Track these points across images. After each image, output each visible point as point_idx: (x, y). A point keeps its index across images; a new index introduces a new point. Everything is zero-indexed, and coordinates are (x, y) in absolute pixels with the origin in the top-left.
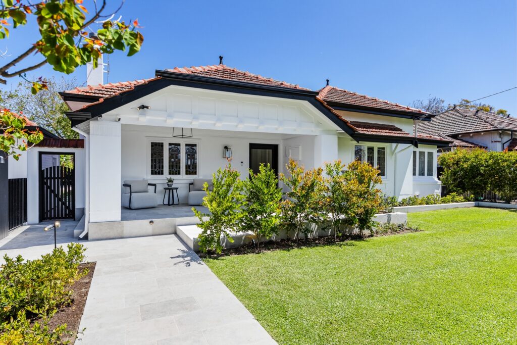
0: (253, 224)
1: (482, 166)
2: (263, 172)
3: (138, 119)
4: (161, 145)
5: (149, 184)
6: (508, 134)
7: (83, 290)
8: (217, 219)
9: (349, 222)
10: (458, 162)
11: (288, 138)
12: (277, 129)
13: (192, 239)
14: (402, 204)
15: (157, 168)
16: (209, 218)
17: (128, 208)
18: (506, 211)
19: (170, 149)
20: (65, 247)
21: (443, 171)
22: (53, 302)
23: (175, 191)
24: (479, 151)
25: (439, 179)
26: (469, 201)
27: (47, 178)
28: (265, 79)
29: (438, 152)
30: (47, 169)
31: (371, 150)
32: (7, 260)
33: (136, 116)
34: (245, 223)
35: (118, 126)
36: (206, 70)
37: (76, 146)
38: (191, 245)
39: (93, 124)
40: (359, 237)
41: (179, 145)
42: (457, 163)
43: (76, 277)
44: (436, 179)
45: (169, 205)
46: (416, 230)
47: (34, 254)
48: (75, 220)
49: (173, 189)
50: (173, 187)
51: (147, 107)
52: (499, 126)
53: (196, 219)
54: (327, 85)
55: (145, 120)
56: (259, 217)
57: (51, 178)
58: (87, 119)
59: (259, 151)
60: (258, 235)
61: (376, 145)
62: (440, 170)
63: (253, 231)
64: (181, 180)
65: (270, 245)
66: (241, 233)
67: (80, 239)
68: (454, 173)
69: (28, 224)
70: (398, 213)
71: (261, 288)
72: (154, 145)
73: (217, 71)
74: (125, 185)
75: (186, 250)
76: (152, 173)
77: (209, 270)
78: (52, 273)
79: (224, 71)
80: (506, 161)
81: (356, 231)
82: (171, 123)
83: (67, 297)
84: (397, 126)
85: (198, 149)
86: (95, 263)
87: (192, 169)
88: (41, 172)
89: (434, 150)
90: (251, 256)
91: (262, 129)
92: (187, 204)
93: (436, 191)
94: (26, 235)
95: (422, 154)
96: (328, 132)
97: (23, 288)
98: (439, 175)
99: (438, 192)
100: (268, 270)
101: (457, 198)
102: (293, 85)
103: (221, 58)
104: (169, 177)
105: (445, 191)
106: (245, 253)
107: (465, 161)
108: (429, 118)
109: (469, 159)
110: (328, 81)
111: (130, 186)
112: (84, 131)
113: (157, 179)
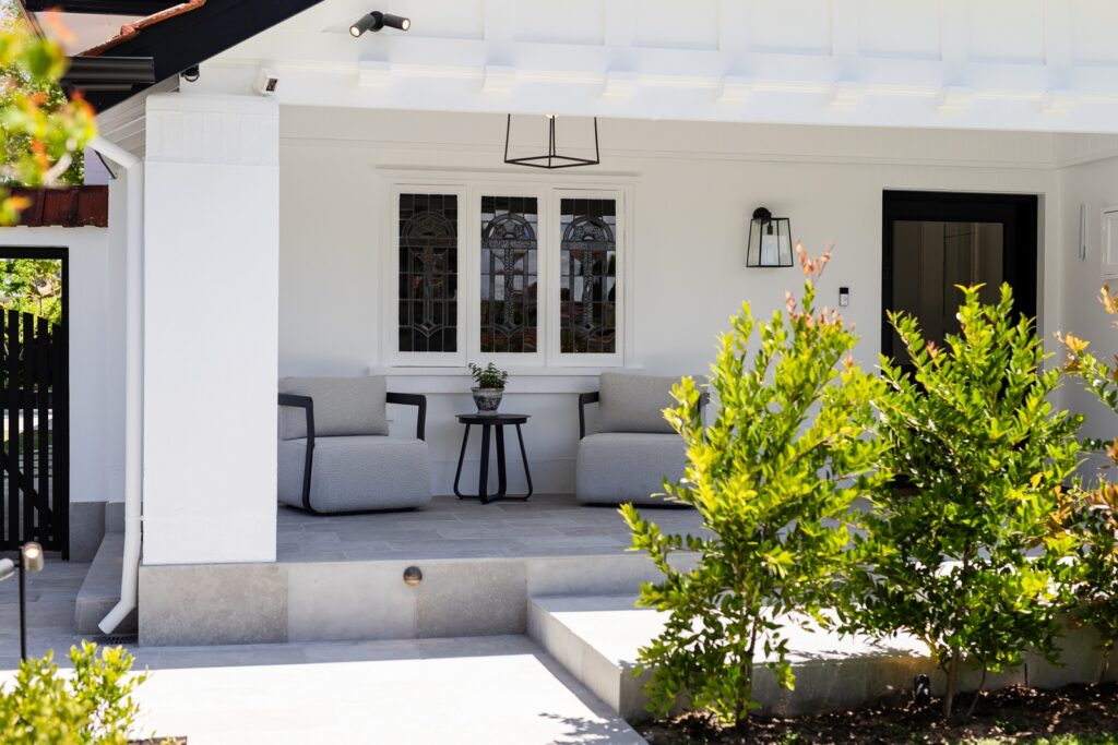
2: (979, 337)
4: (445, 206)
5: (392, 398)
13: (613, 661)
15: (428, 319)
16: (697, 556)
17: (299, 506)
19: (486, 229)
23: (509, 431)
33: (346, 67)
35: (266, 112)
37: (72, 220)
38: (612, 692)
39: (160, 109)
41: (530, 205)
45: (483, 498)
48: (66, 557)
49: (500, 422)
50: (504, 409)
51: (396, 23)
55: (385, 81)
58: (139, 87)
59: (932, 230)
63: (919, 630)
64: (542, 376)
72: (413, 207)
74: (286, 400)
76: (405, 345)
85: (621, 223)
87: (591, 324)
91: (963, 110)
104: (485, 360)
111: (306, 403)
112: (119, 144)
113: (429, 371)
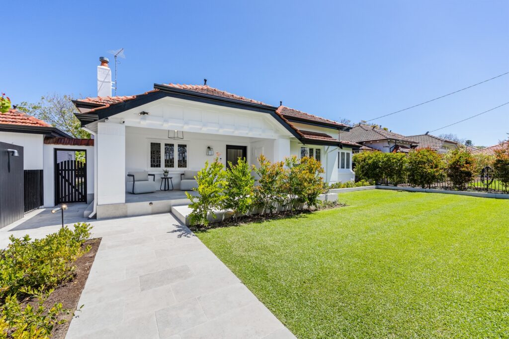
0: (232, 203)
2: (241, 164)
3: (140, 123)
4: (159, 145)
5: (149, 175)
8: (205, 200)
12: (247, 134)
13: (184, 216)
15: (156, 162)
16: (198, 199)
17: (131, 193)
19: (166, 148)
23: (169, 179)
27: (62, 170)
28: (239, 97)
30: (62, 163)
31: (318, 151)
33: (138, 120)
34: (226, 203)
35: (123, 127)
36: (194, 88)
37: (87, 145)
38: (184, 222)
39: (100, 125)
41: (173, 145)
45: (165, 190)
48: (86, 203)
49: (168, 178)
50: (169, 176)
51: (147, 113)
54: (281, 105)
55: (145, 123)
56: (236, 198)
57: (65, 170)
58: (95, 120)
60: (236, 212)
63: (232, 208)
64: (175, 171)
65: (245, 219)
66: (223, 211)
67: (89, 219)
69: (44, 208)
72: (152, 144)
73: (202, 89)
74: (129, 175)
75: (180, 225)
76: (152, 167)
77: (200, 240)
79: (208, 90)
82: (167, 126)
85: (187, 149)
86: (101, 239)
87: (183, 163)
88: (56, 165)
90: (231, 229)
91: (237, 133)
92: (180, 190)
94: (41, 217)
96: (283, 137)
102: (259, 102)
103: (205, 80)
104: (165, 169)
106: (226, 226)
110: (281, 102)
111: (133, 176)
112: (92, 130)
113: (155, 171)
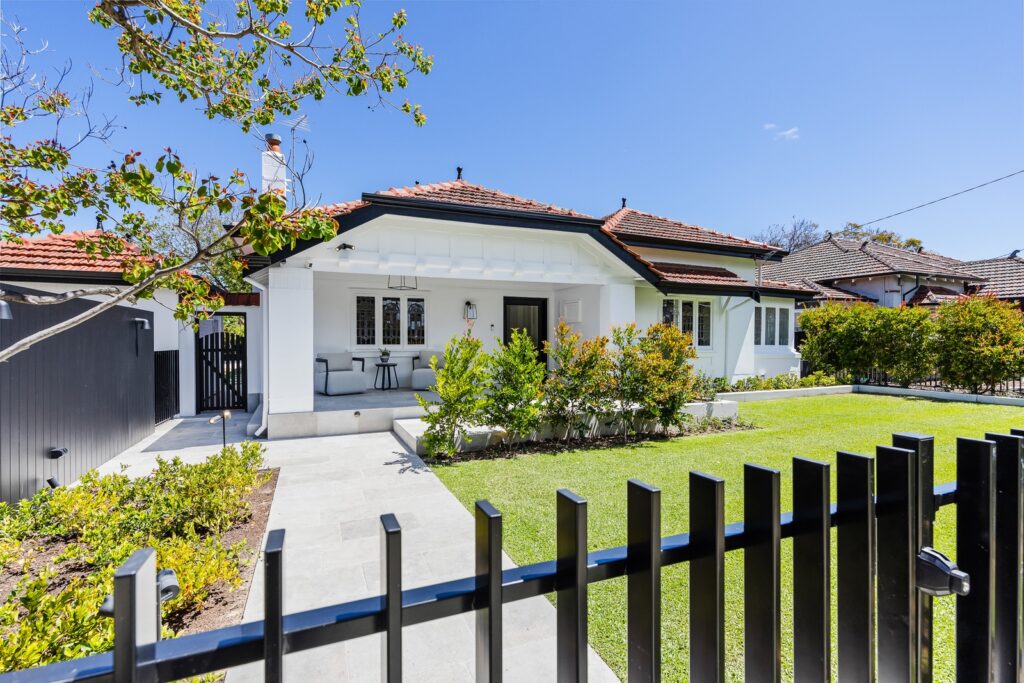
0: (504, 416)
1: (866, 329)
2: (517, 342)
3: (337, 264)
4: (372, 300)
5: (354, 359)
6: (912, 280)
7: (264, 503)
8: (450, 408)
9: (645, 414)
10: (828, 323)
11: (561, 289)
12: (542, 276)
13: (414, 437)
14: (737, 388)
15: (366, 334)
16: (438, 407)
17: (323, 393)
18: (900, 399)
19: (384, 306)
20: (238, 447)
21: (806, 338)
22: (226, 515)
23: (391, 368)
24: (860, 307)
25: (798, 350)
26: (844, 383)
27: (207, 350)
28: (524, 201)
29: (797, 307)
30: (207, 337)
31: (688, 306)
32: (161, 462)
33: (335, 260)
34: (492, 415)
35: (309, 274)
36: (437, 190)
37: (248, 303)
38: (414, 447)
39: (273, 273)
40: (662, 437)
41: (398, 299)
42: (827, 326)
43: (254, 483)
44: (793, 350)
45: (383, 389)
46: (751, 427)
47: (195, 456)
48: (246, 411)
49: (389, 366)
50: (389, 362)
51: (350, 247)
52: (897, 267)
53: (420, 410)
54: (624, 206)
55: (348, 265)
56: (511, 406)
57: (212, 350)
58: (266, 266)
59: (520, 308)
60: (510, 433)
61: (696, 299)
62: (800, 337)
63: (503, 426)
64: (402, 352)
65: (528, 446)
66: (485, 429)
67: (255, 438)
68: (822, 342)
69: (181, 417)
70: (724, 402)
71: (507, 503)
72: (360, 300)
73: (453, 190)
74: (319, 360)
75: (406, 452)
76: (359, 343)
77: (438, 479)
78: (224, 477)
79: (463, 191)
80: (902, 322)
81: (659, 428)
82: (385, 269)
83: (243, 511)
84: (730, 269)
85: (426, 306)
86: (278, 470)
87: (417, 336)
88: (198, 341)
89: (789, 305)
90: (500, 462)
91: (521, 276)
92: (410, 389)
93: (793, 369)
94: (179, 432)
95: (770, 311)
96: (620, 279)
97: (187, 496)
98: (798, 343)
99: (797, 370)
100: (521, 479)
101: (825, 380)
102: (567, 211)
103: (459, 170)
104: (384, 347)
105: (807, 369)
106: (490, 458)
107: (840, 323)
108: (779, 256)
109: (845, 319)
110: (624, 200)
111: (326, 361)
112: (260, 282)
113: (366, 351)
